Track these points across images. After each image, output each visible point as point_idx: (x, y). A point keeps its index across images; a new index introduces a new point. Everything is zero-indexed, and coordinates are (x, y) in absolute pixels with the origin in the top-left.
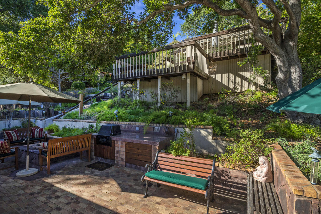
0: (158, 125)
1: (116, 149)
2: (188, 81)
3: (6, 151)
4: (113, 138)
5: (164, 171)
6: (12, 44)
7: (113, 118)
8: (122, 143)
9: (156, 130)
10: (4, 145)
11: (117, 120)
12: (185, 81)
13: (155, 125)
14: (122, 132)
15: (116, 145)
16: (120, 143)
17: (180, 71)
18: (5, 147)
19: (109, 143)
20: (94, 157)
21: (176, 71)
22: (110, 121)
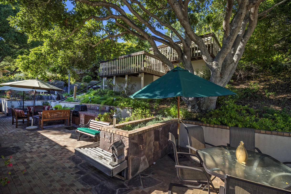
0: (108, 106)
1: (81, 119)
2: (142, 78)
3: (23, 116)
4: (80, 112)
5: (90, 128)
6: (25, 61)
7: (89, 102)
8: (83, 115)
9: (107, 109)
10: (22, 112)
11: (91, 103)
12: (140, 78)
13: (106, 106)
14: (88, 110)
15: (81, 117)
16: (82, 115)
17: (136, 71)
18: (22, 114)
19: (78, 116)
20: (72, 124)
21: (134, 72)
22: (87, 103)
